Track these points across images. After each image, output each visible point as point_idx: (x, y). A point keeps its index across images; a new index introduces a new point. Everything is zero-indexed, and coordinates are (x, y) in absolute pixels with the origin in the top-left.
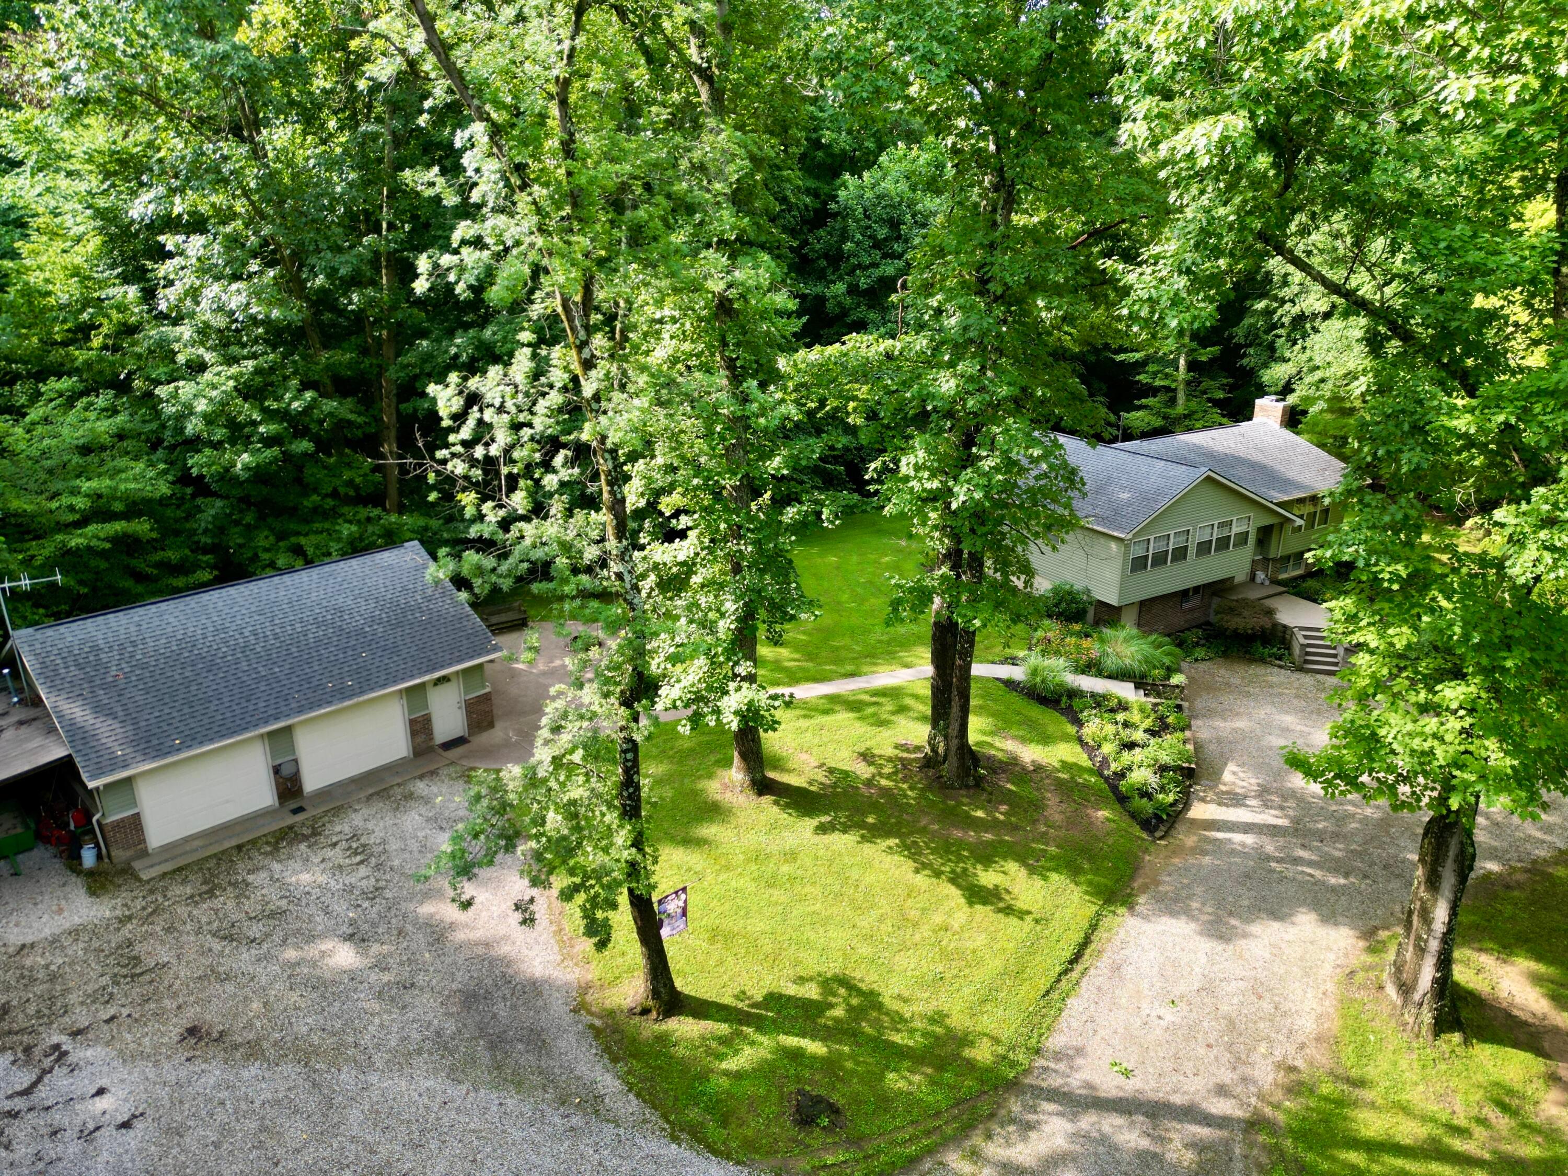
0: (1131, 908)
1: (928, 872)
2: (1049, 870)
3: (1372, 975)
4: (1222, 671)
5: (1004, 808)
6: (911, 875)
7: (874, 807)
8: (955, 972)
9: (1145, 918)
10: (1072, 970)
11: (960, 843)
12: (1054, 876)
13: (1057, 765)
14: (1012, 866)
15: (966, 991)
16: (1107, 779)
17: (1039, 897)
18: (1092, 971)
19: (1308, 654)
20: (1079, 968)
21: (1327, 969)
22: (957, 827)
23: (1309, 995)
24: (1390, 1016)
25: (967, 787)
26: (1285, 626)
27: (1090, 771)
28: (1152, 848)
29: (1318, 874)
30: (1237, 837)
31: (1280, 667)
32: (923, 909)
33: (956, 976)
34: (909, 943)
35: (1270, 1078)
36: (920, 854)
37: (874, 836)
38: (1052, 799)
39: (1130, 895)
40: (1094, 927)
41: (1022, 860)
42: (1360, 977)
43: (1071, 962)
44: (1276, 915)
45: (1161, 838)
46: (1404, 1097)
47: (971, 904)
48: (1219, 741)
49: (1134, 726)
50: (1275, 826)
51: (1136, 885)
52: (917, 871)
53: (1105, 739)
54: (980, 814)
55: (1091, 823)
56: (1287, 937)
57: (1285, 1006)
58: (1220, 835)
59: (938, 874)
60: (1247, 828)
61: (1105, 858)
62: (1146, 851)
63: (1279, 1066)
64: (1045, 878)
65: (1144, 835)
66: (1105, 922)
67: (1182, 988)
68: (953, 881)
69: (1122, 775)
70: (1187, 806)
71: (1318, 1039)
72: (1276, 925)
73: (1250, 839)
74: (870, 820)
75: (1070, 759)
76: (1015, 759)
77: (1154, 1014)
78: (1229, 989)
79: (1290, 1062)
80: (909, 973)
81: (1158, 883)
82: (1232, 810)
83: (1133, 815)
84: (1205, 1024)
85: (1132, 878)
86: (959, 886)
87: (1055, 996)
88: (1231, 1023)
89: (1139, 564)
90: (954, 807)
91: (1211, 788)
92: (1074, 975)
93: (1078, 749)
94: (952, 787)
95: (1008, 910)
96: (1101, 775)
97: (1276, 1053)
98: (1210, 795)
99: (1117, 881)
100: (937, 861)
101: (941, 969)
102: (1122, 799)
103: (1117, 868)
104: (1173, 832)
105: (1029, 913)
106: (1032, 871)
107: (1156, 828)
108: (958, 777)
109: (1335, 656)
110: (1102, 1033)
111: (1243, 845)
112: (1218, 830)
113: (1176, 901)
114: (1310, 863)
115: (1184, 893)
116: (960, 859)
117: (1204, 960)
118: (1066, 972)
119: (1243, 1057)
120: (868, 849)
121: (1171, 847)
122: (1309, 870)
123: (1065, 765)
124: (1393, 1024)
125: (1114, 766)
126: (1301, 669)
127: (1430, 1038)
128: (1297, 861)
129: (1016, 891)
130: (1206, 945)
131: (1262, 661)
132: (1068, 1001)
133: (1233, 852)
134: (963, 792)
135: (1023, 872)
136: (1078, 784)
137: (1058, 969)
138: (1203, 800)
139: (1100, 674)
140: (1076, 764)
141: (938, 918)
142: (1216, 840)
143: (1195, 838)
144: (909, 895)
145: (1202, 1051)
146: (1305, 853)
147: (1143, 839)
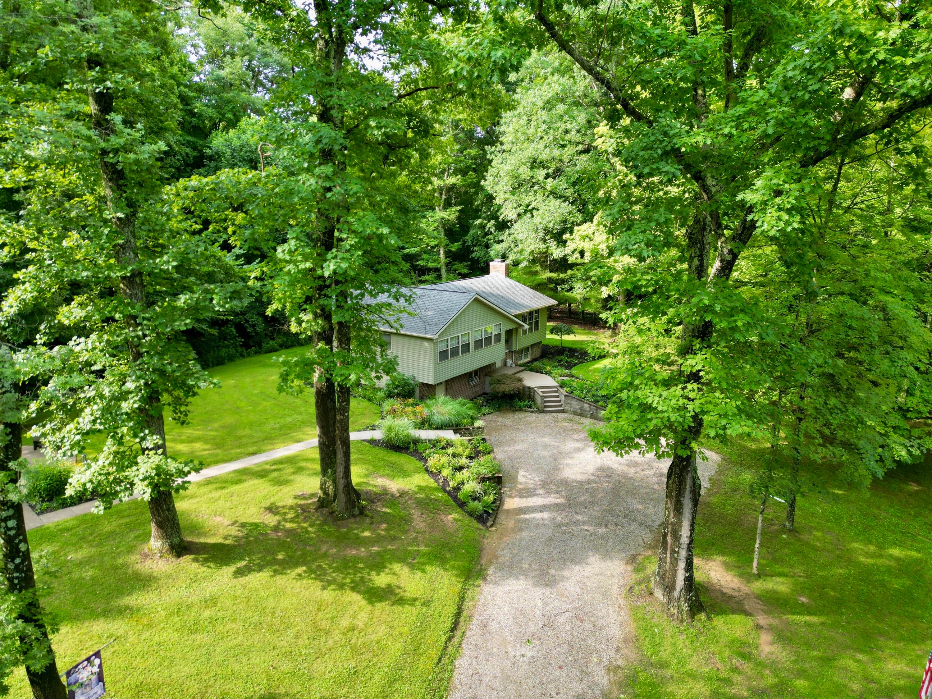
0: (484, 579)
1: (333, 587)
2: (423, 564)
3: (643, 586)
4: (500, 419)
5: (384, 526)
6: (319, 593)
7: (281, 545)
8: (365, 664)
9: (496, 583)
10: (453, 637)
11: (356, 559)
12: (428, 568)
13: (416, 489)
14: (397, 567)
15: (377, 677)
17: (420, 585)
18: (468, 633)
19: (545, 402)
20: (458, 633)
21: (615, 590)
22: (351, 548)
23: (611, 611)
24: (662, 612)
25: (354, 516)
26: (530, 388)
27: (437, 489)
28: (487, 534)
29: (590, 528)
30: (538, 515)
31: (531, 412)
32: (332, 618)
33: (367, 667)
34: (324, 650)
35: (605, 681)
36: (325, 574)
37: (284, 568)
38: (416, 513)
39: (481, 570)
40: (462, 599)
41: (402, 560)
42: (637, 589)
43: (452, 630)
44: (574, 561)
45: (492, 526)
46: (688, 667)
47: (371, 602)
48: (510, 459)
49: (460, 456)
50: (557, 504)
51: (483, 562)
52: (324, 588)
53: (443, 467)
54: (367, 534)
55: (445, 525)
56: (586, 574)
57: (599, 623)
58: (527, 516)
59: (341, 587)
60: (542, 508)
61: (459, 547)
62: (484, 537)
63: (608, 669)
64: (423, 571)
65: (480, 526)
66: (469, 594)
67: (532, 628)
68: (353, 589)
69: (458, 489)
70: (501, 501)
71: (625, 641)
72: (577, 568)
73: (546, 515)
74: (280, 556)
75: (423, 484)
76: (385, 490)
77: (518, 654)
78: (562, 620)
79: (614, 663)
80: (328, 676)
81: (497, 557)
82: (529, 499)
83: (471, 514)
84: (554, 651)
85: (479, 557)
86: (359, 592)
87: (445, 661)
88: (571, 645)
89: (443, 355)
90: (346, 533)
91: (513, 488)
92: (456, 640)
93: (426, 476)
94: (343, 519)
95: (401, 601)
96: (445, 491)
97: (604, 659)
98: (514, 493)
99: (471, 561)
100: (339, 577)
101: (353, 665)
102: (462, 505)
103: (469, 553)
104: (498, 521)
105: (415, 600)
106: (412, 567)
107: (487, 520)
108: (347, 509)
109: (559, 401)
110: (486, 680)
111: (543, 519)
112: (525, 514)
113: (511, 567)
114: (584, 523)
115: (515, 560)
116: (357, 570)
117: (540, 604)
118: (450, 639)
119: (584, 668)
120: (280, 580)
121: (499, 531)
122: (586, 528)
123: (421, 488)
124: (666, 617)
125: (452, 484)
126: (543, 412)
127: (690, 620)
128: (576, 523)
129: (402, 585)
130: (539, 592)
131: (521, 410)
132: (456, 662)
133: (538, 525)
134: (352, 520)
135: (406, 569)
136: (431, 500)
137: (444, 638)
138: (510, 496)
139: (431, 427)
140: (427, 486)
141: (345, 622)
142: (526, 520)
143: (513, 522)
144: (319, 610)
145: (557, 673)
146: (579, 517)
147: (481, 529)
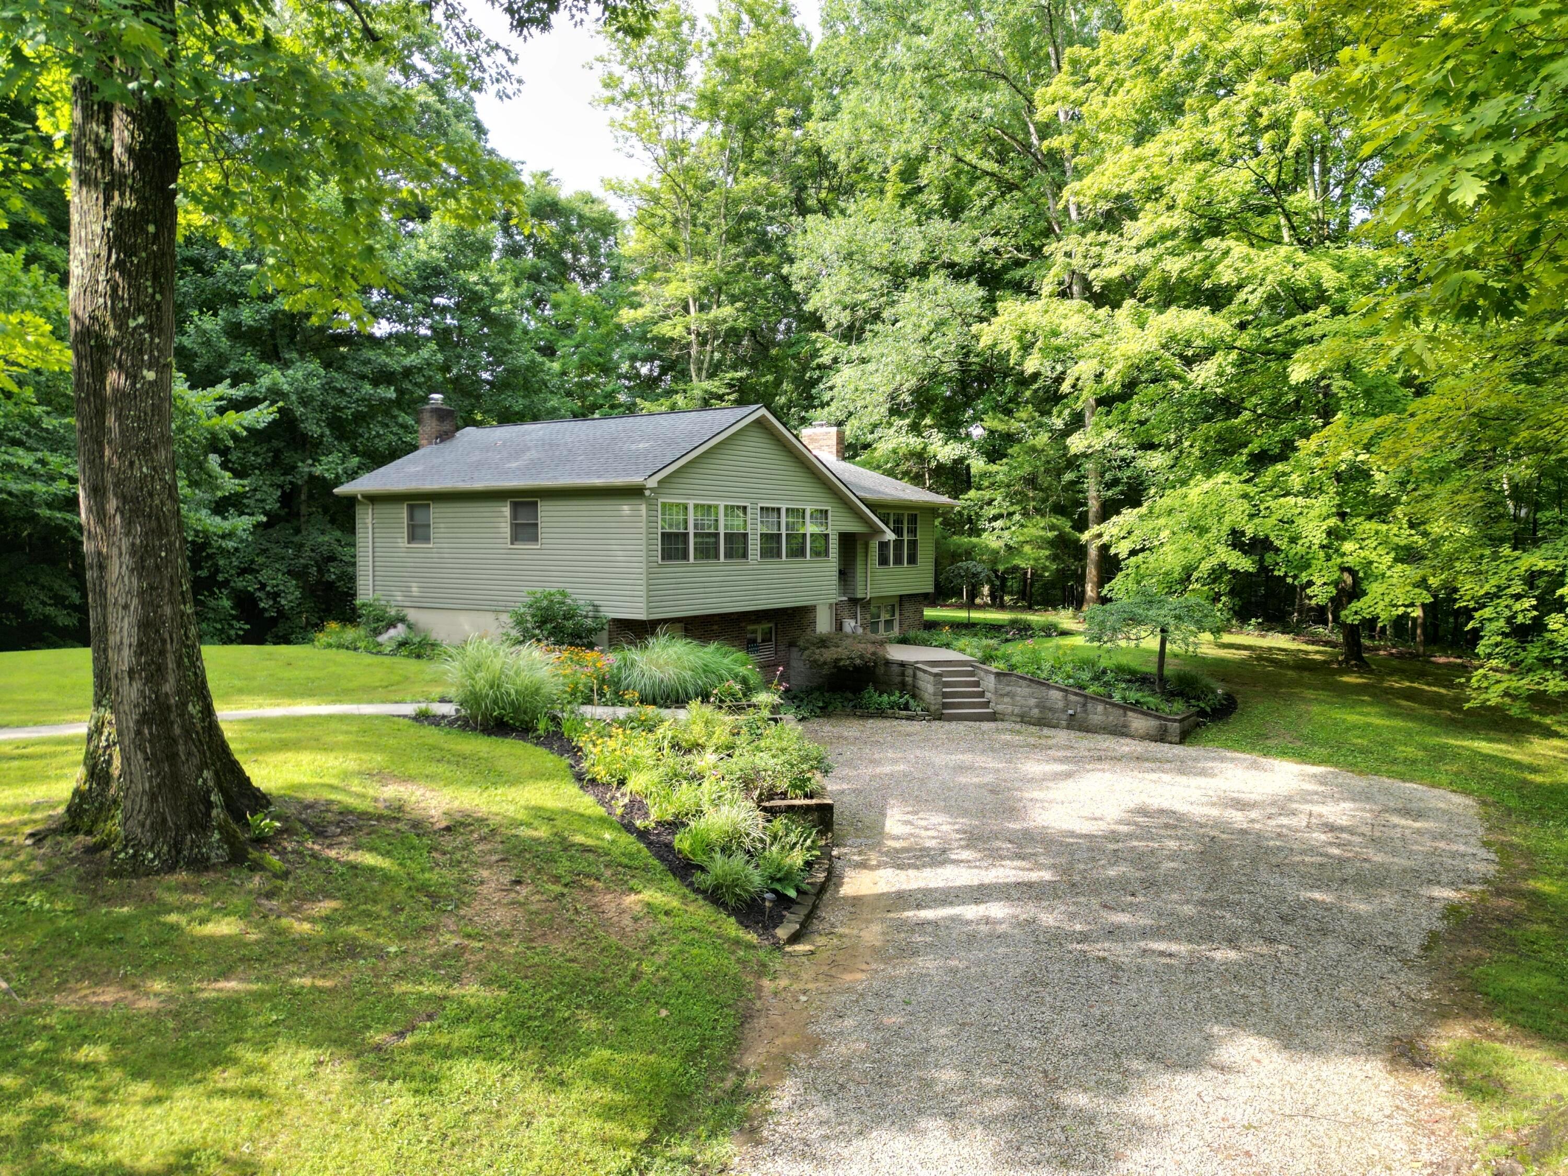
0: (750, 1134)
11: (86, 1027)
12: (466, 1073)
13: (521, 816)
14: (290, 1063)
16: (643, 835)
22: (99, 979)
26: (901, 666)
27: (602, 821)
28: (777, 964)
30: (970, 912)
38: (491, 879)
45: (795, 938)
48: (860, 790)
50: (1030, 885)
51: (750, 1061)
53: (635, 765)
54: (222, 928)
55: (606, 925)
58: (928, 914)
60: (980, 894)
61: (645, 998)
62: (762, 970)
65: (751, 937)
69: (675, 825)
70: (833, 878)
72: (1186, 1084)
73: (997, 910)
75: (553, 806)
81: (815, 1045)
82: (927, 872)
83: (715, 897)
85: (736, 1042)
89: (674, 543)
90: (122, 920)
91: (871, 847)
93: (573, 789)
94: (134, 871)
96: (629, 828)
98: (875, 858)
99: (691, 1056)
102: (684, 868)
103: (689, 1021)
104: (816, 925)
107: (776, 921)
108: (159, 827)
109: (982, 694)
111: (987, 921)
112: (919, 907)
113: (883, 1081)
114: (1144, 934)
115: (897, 1052)
121: (823, 956)
122: (1161, 946)
123: (539, 815)
125: (659, 811)
126: (940, 717)
128: (1113, 932)
129: (267, 1156)
133: (971, 939)
134: (176, 879)
135: (336, 1078)
136: (567, 846)
138: (863, 865)
140: (565, 812)
142: (922, 924)
143: (877, 929)
146: (1122, 918)
147: (750, 946)
